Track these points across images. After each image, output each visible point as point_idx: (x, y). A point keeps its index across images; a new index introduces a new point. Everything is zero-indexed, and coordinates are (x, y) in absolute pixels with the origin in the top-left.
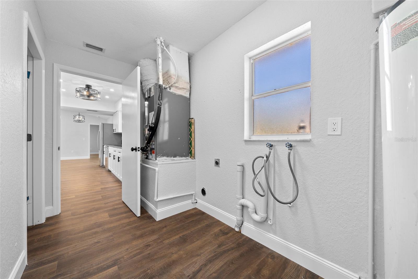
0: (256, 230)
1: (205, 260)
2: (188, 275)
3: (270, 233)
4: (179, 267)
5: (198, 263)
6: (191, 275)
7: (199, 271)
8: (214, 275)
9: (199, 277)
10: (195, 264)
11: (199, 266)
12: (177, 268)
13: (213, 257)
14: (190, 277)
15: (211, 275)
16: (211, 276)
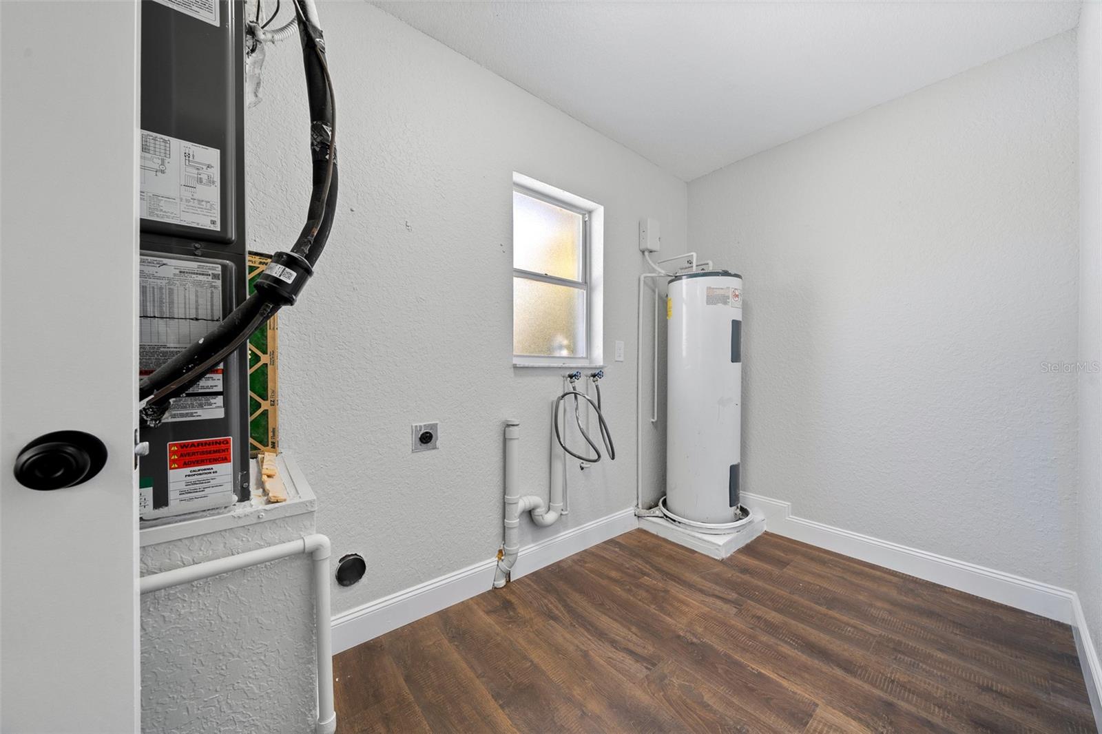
0: (541, 546)
1: (600, 643)
2: (645, 670)
3: (560, 532)
4: (628, 691)
5: (610, 654)
6: (645, 664)
7: (631, 653)
8: (634, 629)
9: (646, 651)
10: (613, 659)
11: (616, 651)
12: (633, 693)
13: (588, 630)
14: (649, 666)
15: (636, 635)
16: (639, 634)
